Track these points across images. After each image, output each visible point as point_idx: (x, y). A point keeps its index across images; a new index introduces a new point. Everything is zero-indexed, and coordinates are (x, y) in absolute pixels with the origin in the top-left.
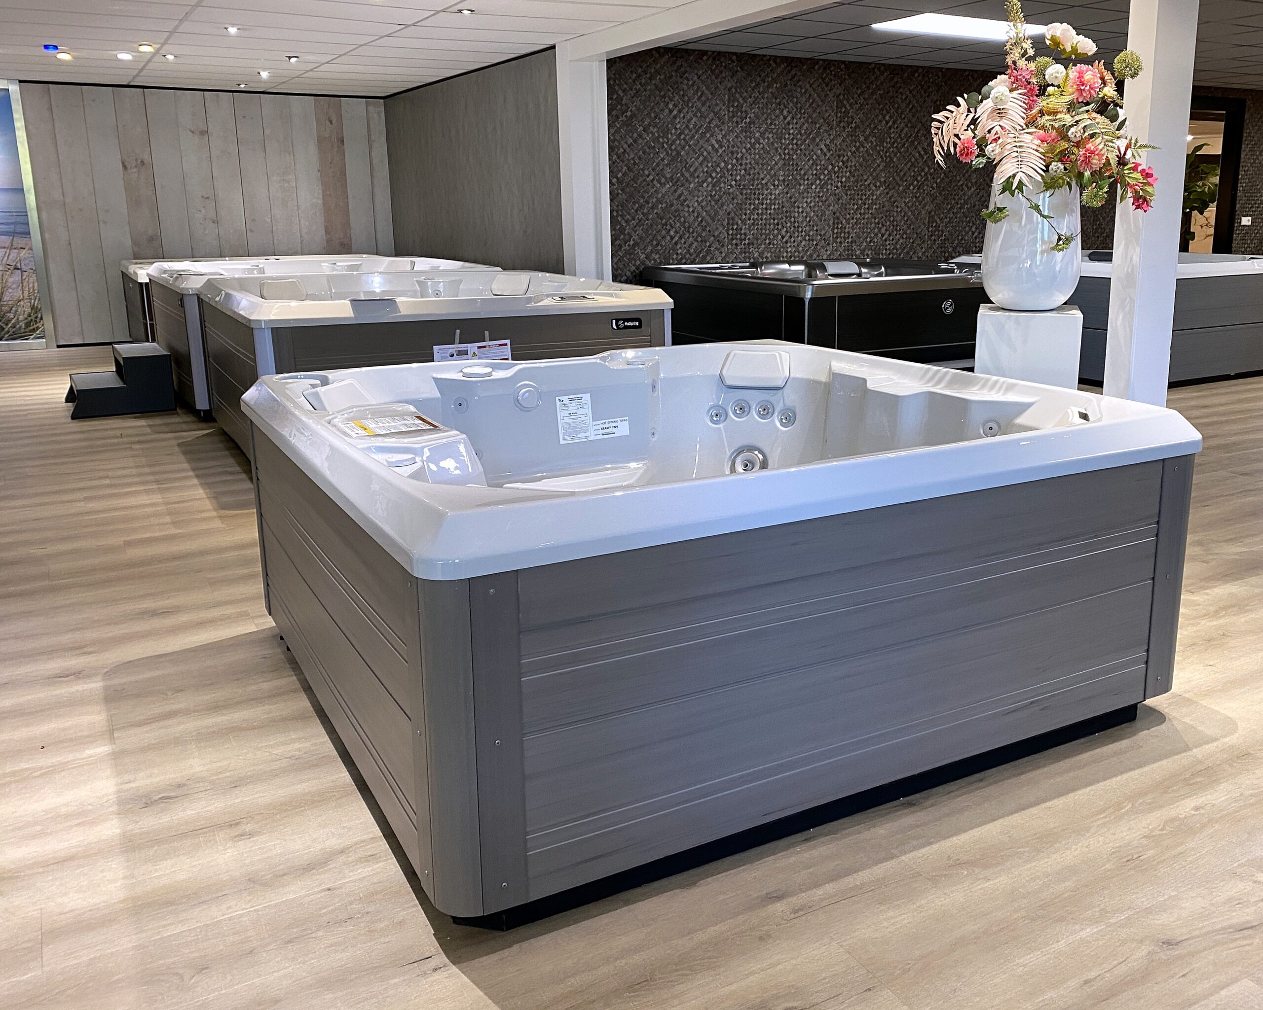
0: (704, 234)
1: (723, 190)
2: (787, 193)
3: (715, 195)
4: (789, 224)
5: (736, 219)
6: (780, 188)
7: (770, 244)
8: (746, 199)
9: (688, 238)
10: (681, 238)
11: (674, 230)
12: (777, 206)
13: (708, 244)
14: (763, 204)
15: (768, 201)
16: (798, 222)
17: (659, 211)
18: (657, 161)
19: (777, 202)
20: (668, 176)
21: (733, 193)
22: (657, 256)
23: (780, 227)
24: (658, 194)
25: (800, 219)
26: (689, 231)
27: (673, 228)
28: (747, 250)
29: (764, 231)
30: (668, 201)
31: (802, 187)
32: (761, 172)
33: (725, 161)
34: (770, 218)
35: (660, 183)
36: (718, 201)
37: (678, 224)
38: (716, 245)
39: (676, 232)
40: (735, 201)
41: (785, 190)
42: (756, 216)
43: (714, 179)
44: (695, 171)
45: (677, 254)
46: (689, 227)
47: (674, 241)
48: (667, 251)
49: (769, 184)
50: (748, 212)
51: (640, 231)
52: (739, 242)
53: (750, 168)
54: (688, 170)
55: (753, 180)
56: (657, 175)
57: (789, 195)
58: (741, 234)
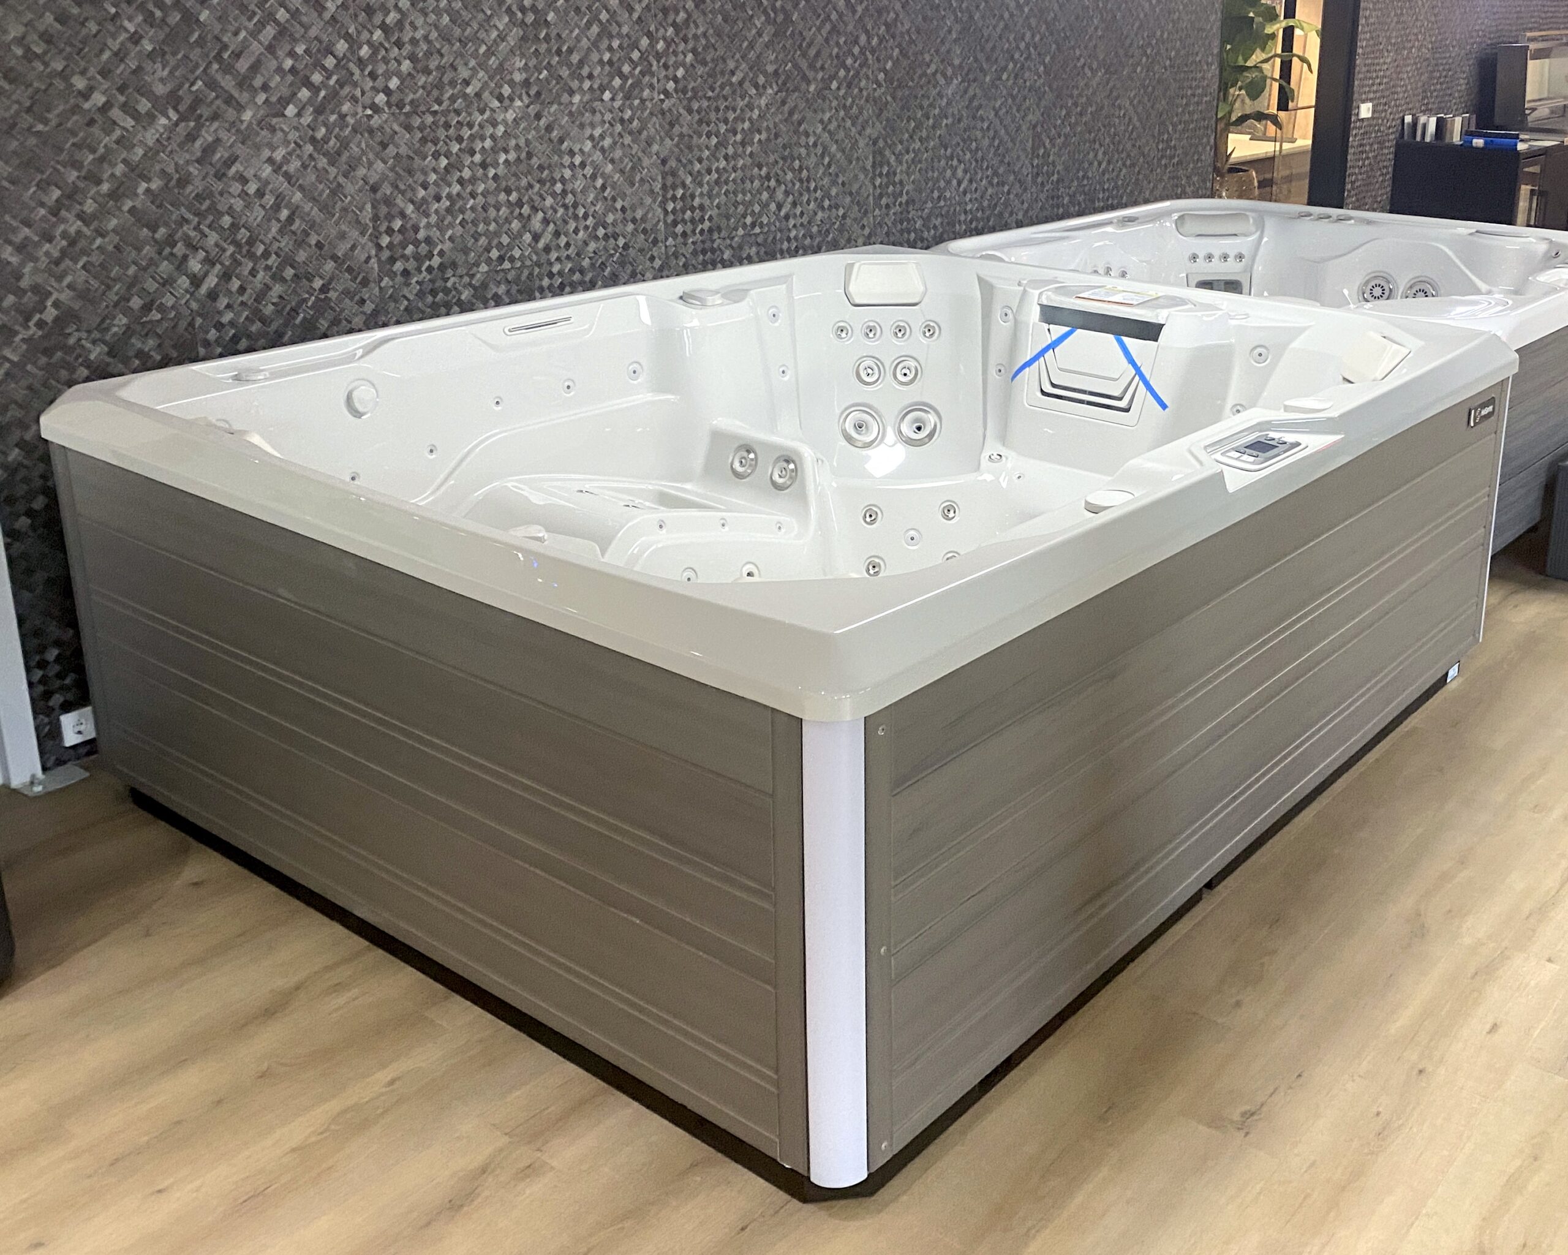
0: (302, 256)
1: (350, 120)
2: (538, 116)
3: (326, 140)
4: (549, 201)
5: (399, 201)
6: (518, 103)
7: (501, 259)
8: (424, 140)
9: (253, 273)
10: (226, 276)
11: (202, 254)
12: (512, 156)
13: (318, 283)
14: (472, 153)
15: (488, 143)
16: (573, 193)
17: (140, 201)
18: (115, 45)
19: (513, 142)
20: (160, 90)
21: (381, 128)
22: (151, 342)
23: (526, 210)
24: (131, 147)
25: (579, 185)
26: (251, 255)
27: (195, 249)
28: (439, 283)
29: (481, 227)
30: (171, 169)
31: (577, 99)
32: (459, 62)
33: (347, 37)
34: (498, 190)
35: (136, 115)
36: (339, 153)
37: (213, 238)
38: (345, 281)
39: (209, 262)
40: (391, 150)
41: (532, 109)
42: (456, 188)
43: (318, 90)
44: (255, 68)
45: (219, 326)
46: (251, 242)
47: (203, 290)
48: (183, 324)
49: (486, 95)
50: (433, 177)
51: (76, 274)
52: (411, 265)
53: (428, 54)
54: (228, 69)
55: (439, 86)
56: (122, 89)
57: (543, 122)
58: (416, 243)
